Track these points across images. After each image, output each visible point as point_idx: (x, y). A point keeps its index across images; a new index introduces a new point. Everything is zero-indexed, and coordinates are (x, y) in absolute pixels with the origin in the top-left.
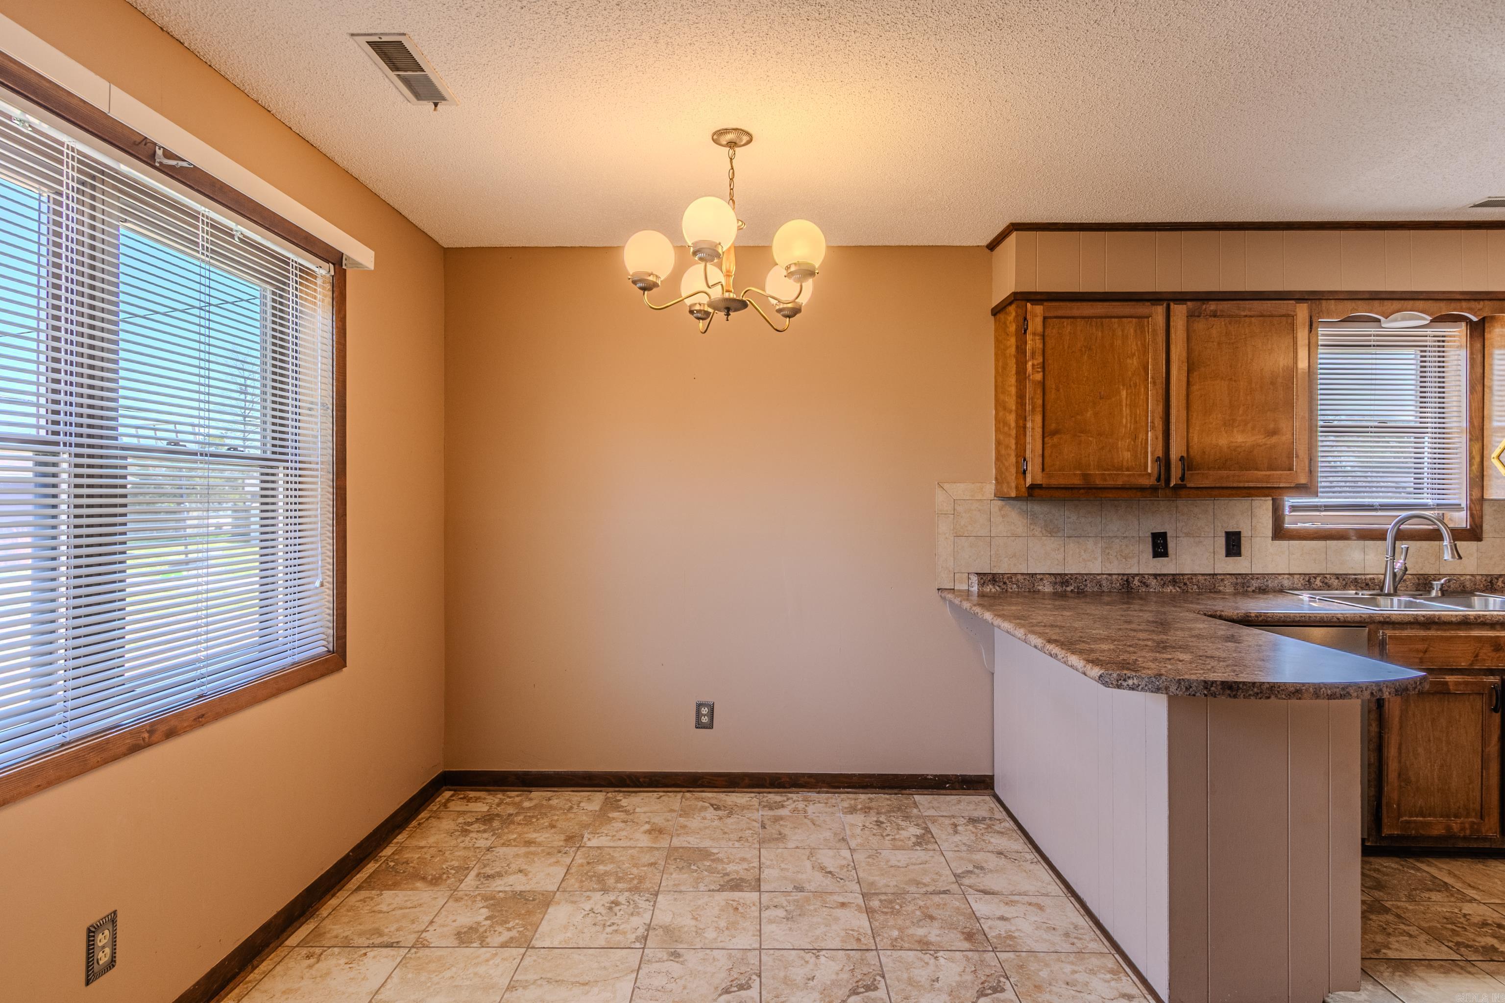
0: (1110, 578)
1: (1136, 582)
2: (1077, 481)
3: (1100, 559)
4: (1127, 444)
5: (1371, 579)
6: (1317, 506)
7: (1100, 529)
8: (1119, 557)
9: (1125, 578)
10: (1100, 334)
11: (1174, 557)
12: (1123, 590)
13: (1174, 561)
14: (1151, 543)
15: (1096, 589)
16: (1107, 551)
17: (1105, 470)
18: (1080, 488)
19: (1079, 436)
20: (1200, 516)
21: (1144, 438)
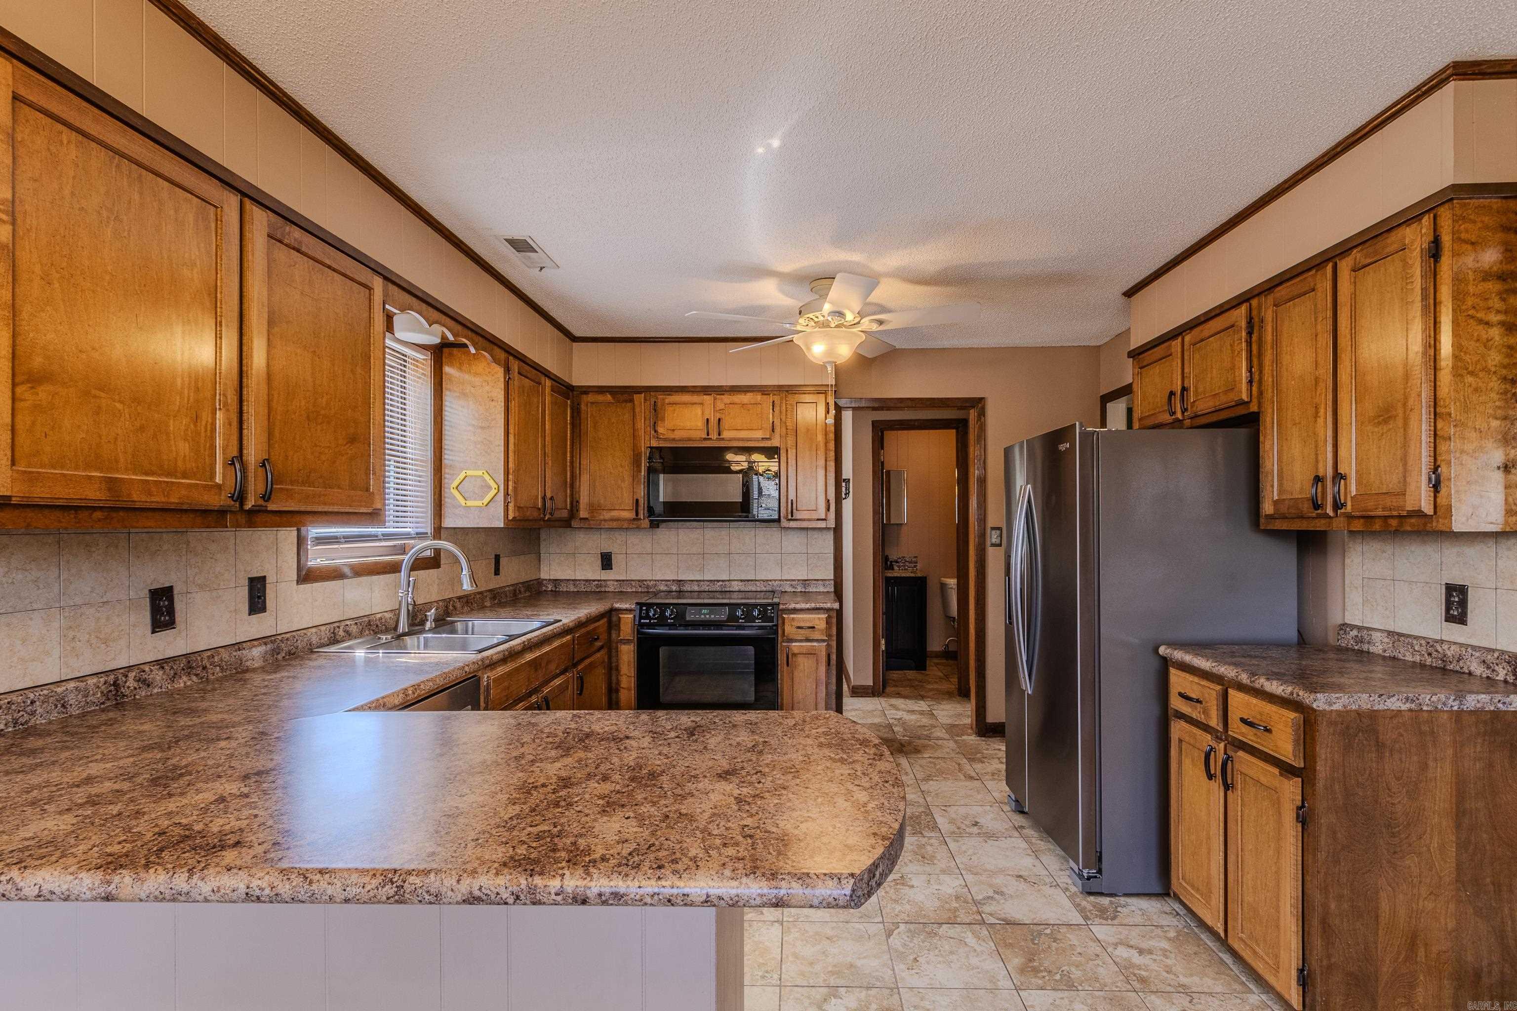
0: (82, 685)
1: (131, 683)
2: (94, 494)
3: (56, 653)
4: (183, 428)
5: (381, 619)
6: (336, 537)
7: (56, 590)
8: (94, 641)
9: (111, 678)
10: (136, 196)
11: (183, 626)
12: (108, 703)
13: (184, 634)
14: (148, 608)
15: (54, 716)
16: (71, 634)
17: (146, 474)
18: (94, 509)
19: (95, 397)
20: (219, 556)
21: (210, 420)
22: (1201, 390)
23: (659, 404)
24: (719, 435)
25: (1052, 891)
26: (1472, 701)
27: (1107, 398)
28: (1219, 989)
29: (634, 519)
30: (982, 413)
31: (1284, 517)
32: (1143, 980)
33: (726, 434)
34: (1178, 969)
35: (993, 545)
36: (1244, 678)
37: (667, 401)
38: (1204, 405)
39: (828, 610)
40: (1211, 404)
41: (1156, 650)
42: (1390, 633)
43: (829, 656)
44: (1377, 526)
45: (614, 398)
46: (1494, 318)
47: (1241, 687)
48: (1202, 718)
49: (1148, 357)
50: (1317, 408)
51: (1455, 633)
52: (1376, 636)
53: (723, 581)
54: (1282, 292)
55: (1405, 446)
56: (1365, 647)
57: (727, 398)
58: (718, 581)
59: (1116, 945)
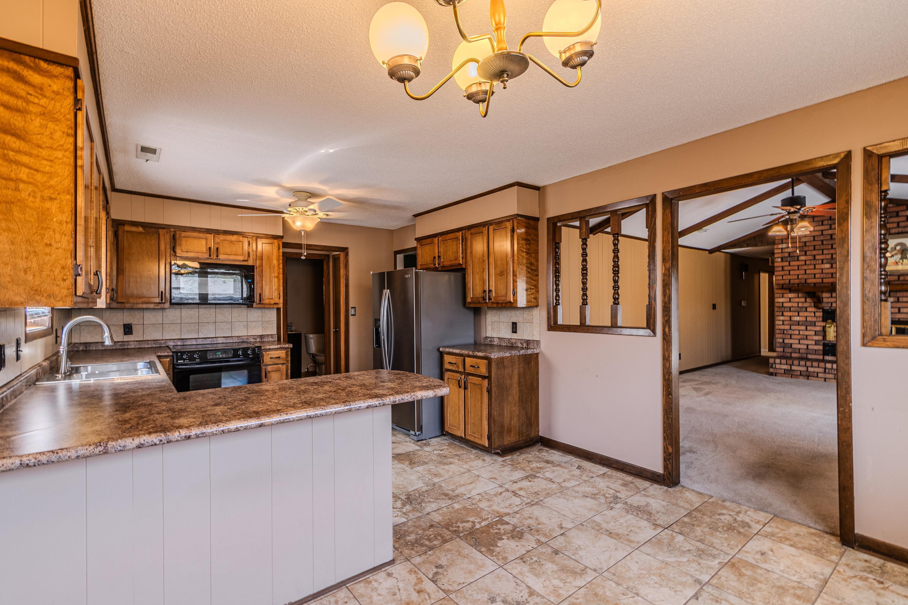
22: (445, 257)
23: (177, 236)
24: (217, 256)
25: (406, 443)
26: (522, 352)
27: (396, 253)
28: (464, 452)
29: (159, 303)
30: (347, 255)
31: (474, 303)
32: (445, 456)
33: (221, 257)
34: (452, 451)
35: (352, 315)
36: (471, 353)
37: (183, 235)
38: (447, 263)
39: (286, 348)
40: (449, 263)
41: (438, 349)
42: (499, 338)
43: (287, 371)
44: (500, 306)
45: (144, 230)
46: (524, 250)
47: (469, 356)
48: (456, 369)
49: (424, 242)
50: (484, 269)
51: (515, 336)
52: (495, 339)
53: (212, 338)
54: (473, 230)
55: (507, 283)
56: (492, 343)
57: (222, 237)
58: (209, 338)
59: (433, 451)
